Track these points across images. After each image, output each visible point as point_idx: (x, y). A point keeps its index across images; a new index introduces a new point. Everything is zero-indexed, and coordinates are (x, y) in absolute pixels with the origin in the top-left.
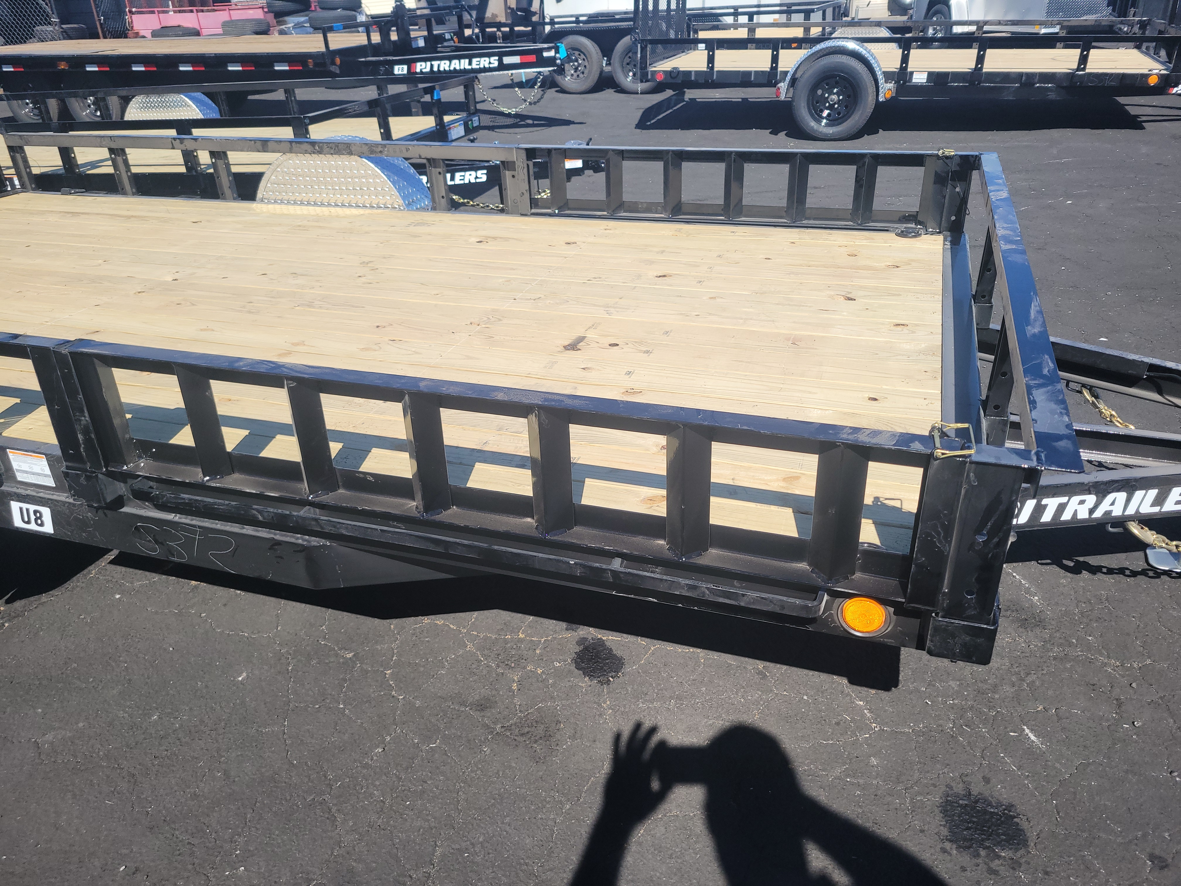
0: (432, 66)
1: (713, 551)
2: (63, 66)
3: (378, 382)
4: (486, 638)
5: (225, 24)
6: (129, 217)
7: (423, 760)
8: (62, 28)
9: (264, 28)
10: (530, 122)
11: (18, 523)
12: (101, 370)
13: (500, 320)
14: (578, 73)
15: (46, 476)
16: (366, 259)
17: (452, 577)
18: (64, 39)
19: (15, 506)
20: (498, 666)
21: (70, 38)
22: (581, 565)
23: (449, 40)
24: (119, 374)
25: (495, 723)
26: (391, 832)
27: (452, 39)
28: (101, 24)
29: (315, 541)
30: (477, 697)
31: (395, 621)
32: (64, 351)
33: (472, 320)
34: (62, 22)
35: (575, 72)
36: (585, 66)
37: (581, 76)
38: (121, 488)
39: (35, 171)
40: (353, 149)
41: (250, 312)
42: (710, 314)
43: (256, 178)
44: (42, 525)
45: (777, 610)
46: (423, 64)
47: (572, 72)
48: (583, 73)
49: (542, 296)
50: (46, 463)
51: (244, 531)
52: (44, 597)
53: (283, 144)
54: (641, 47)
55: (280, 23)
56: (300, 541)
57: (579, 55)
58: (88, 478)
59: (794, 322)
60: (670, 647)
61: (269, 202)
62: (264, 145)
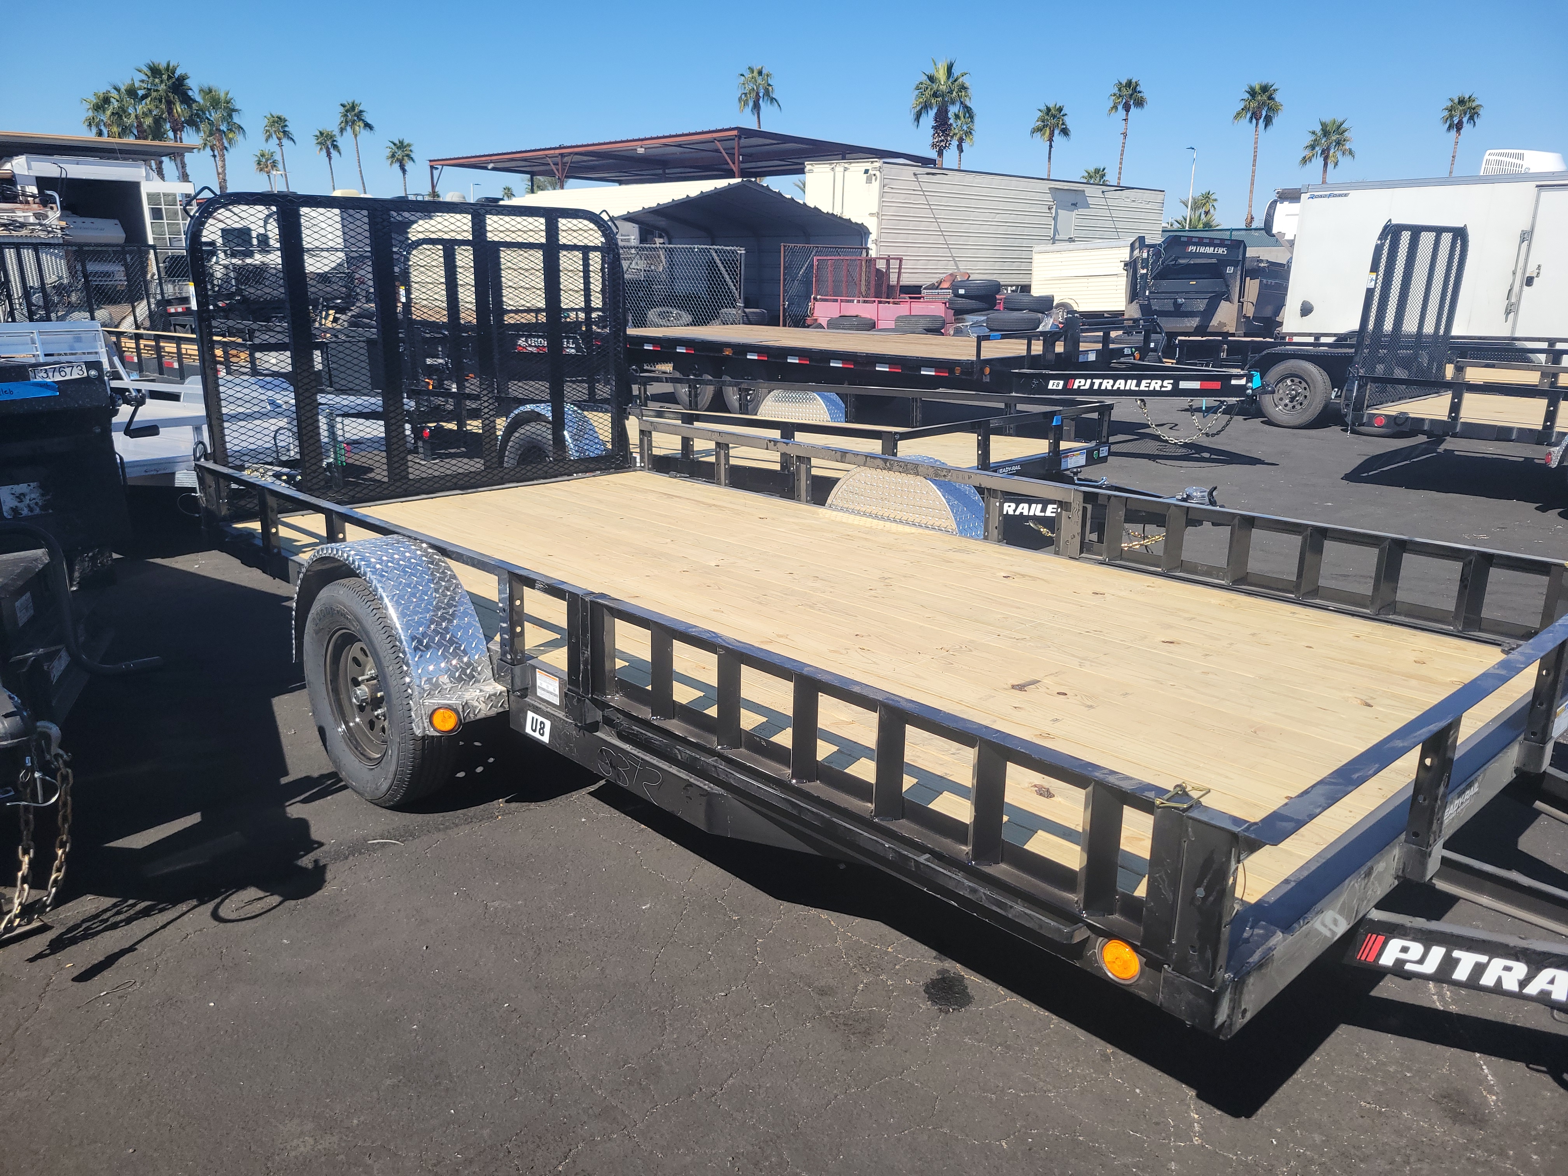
0: (1092, 384)
1: (1003, 866)
2: (728, 352)
3: (777, 661)
4: (857, 941)
5: (899, 319)
6: (710, 505)
7: (753, 1013)
8: (745, 312)
9: (937, 325)
10: (1206, 455)
11: (528, 730)
12: (607, 618)
13: (971, 651)
14: (1295, 403)
15: (555, 695)
16: (886, 575)
17: (816, 853)
18: (744, 323)
19: (530, 715)
20: (855, 966)
21: (750, 323)
22: (893, 849)
23: (1128, 355)
24: (619, 624)
25: (827, 1008)
26: (702, 1054)
27: (1132, 354)
28: (784, 309)
29: (717, 790)
30: (823, 984)
31: (786, 904)
32: (587, 599)
33: (945, 646)
34: (745, 307)
35: (1291, 402)
36: (1306, 397)
37: (1298, 407)
38: (599, 715)
39: (656, 452)
40: (920, 469)
41: (760, 603)
42: (1188, 687)
43: (830, 483)
44: (542, 735)
45: (1036, 927)
46: (1083, 381)
47: (1287, 401)
48: (1301, 404)
49: (1028, 637)
50: (557, 685)
51: (670, 770)
52: (532, 805)
53: (859, 457)
54: (1359, 384)
55: (958, 321)
56: (706, 787)
57: (1300, 383)
58: (579, 700)
59: (1276, 713)
60: (1026, 1004)
61: (836, 510)
62: (843, 455)
